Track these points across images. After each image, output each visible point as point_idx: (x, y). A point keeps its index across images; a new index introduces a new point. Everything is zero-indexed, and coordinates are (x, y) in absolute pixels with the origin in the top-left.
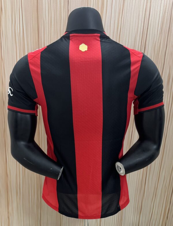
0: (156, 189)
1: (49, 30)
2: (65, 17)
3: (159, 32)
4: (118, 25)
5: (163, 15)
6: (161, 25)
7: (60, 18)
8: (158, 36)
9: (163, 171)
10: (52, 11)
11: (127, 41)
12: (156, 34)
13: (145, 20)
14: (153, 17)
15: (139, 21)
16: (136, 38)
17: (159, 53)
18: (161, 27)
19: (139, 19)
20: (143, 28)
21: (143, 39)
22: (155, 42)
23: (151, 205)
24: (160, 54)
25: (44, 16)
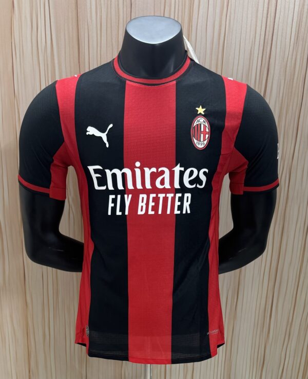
0: (290, 324)
1: (97, 40)
2: (125, 16)
3: (292, 40)
4: (220, 30)
5: (300, 10)
6: (297, 28)
7: (117, 17)
8: (291, 48)
9: (302, 292)
10: (103, 6)
11: (237, 57)
12: (288, 44)
13: (269, 19)
14: (282, 14)
15: (256, 22)
16: (252, 53)
17: (293, 79)
18: (297, 30)
19: (257, 17)
20: (264, 33)
21: (264, 53)
22: (285, 60)
23: (281, 355)
24: (295, 80)
25: (89, 15)
